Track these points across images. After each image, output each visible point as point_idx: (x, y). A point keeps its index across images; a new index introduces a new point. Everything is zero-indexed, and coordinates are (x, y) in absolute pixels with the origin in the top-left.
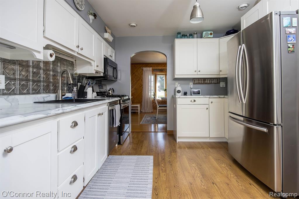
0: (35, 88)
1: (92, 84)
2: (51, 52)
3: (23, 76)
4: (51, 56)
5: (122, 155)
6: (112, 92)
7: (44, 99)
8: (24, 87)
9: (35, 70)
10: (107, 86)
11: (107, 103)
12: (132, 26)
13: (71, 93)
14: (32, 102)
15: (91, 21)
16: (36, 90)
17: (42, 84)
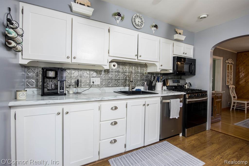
0: (117, 83)
1: (161, 80)
2: (114, 63)
3: (110, 77)
4: (114, 66)
5: (175, 146)
6: (188, 86)
7: (121, 90)
8: (110, 83)
9: (116, 74)
10: (186, 80)
11: (160, 96)
12: (201, 18)
13: (143, 86)
14: (113, 92)
15: (154, 32)
16: (116, 85)
17: (121, 81)
